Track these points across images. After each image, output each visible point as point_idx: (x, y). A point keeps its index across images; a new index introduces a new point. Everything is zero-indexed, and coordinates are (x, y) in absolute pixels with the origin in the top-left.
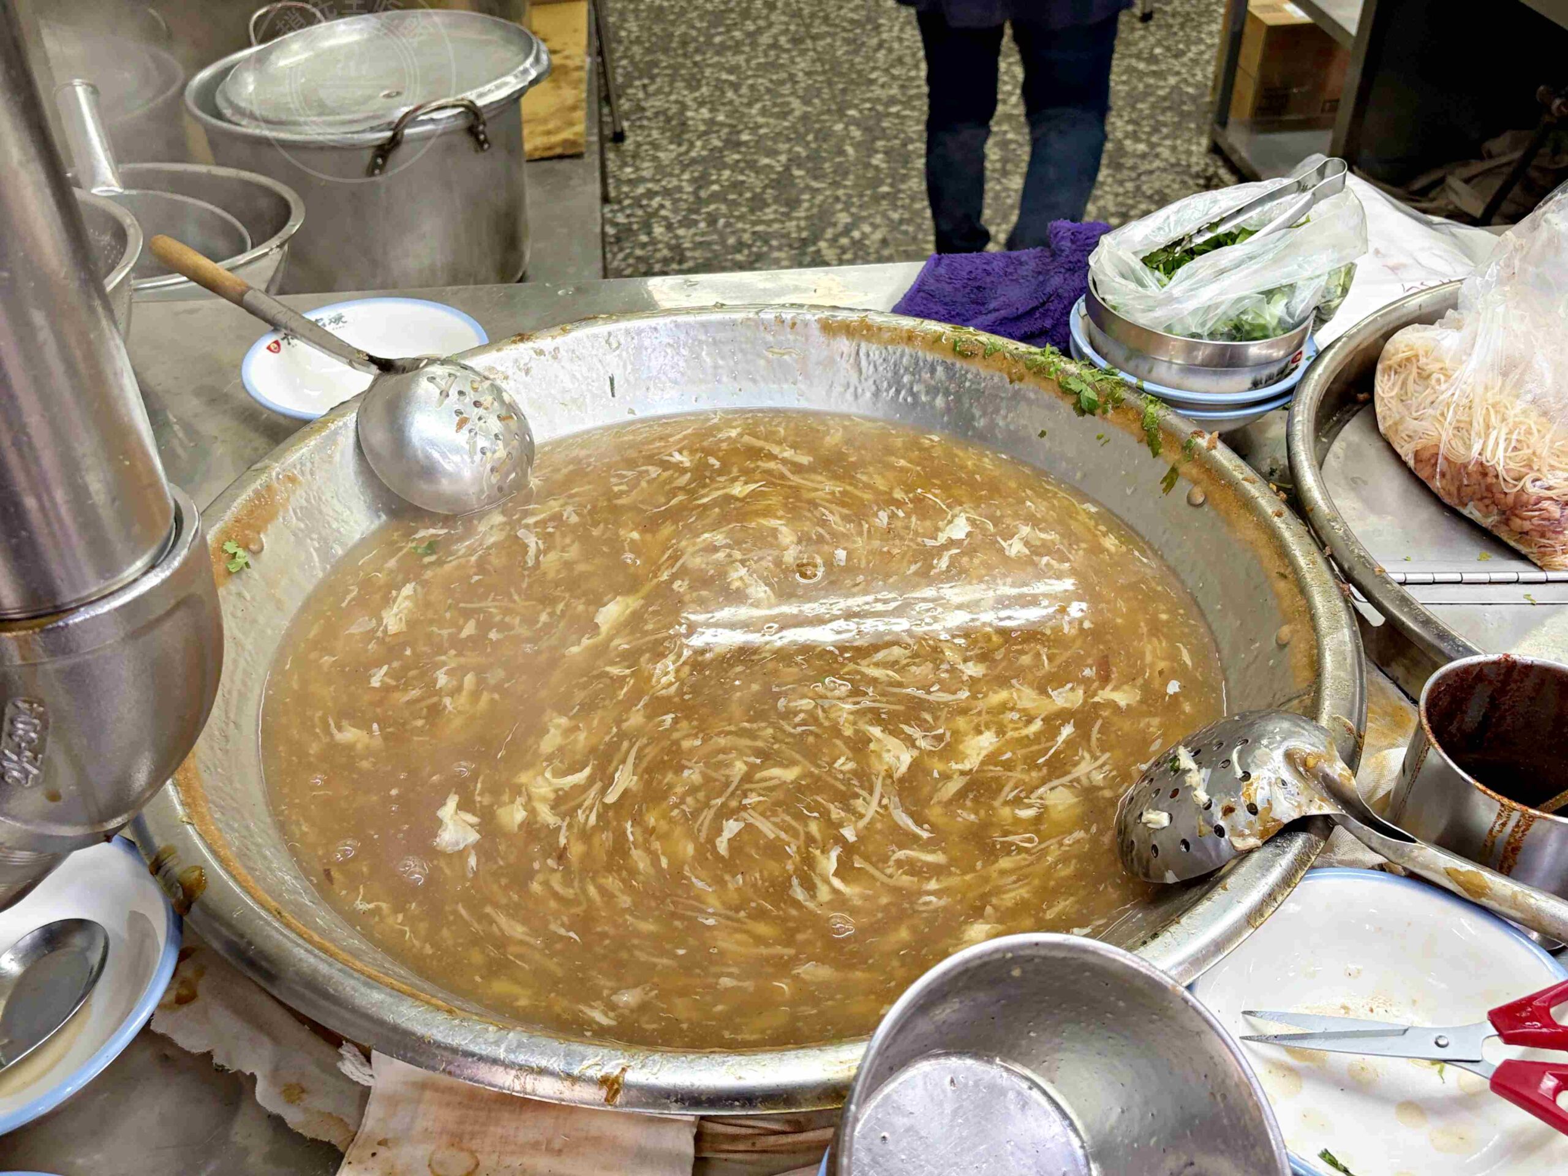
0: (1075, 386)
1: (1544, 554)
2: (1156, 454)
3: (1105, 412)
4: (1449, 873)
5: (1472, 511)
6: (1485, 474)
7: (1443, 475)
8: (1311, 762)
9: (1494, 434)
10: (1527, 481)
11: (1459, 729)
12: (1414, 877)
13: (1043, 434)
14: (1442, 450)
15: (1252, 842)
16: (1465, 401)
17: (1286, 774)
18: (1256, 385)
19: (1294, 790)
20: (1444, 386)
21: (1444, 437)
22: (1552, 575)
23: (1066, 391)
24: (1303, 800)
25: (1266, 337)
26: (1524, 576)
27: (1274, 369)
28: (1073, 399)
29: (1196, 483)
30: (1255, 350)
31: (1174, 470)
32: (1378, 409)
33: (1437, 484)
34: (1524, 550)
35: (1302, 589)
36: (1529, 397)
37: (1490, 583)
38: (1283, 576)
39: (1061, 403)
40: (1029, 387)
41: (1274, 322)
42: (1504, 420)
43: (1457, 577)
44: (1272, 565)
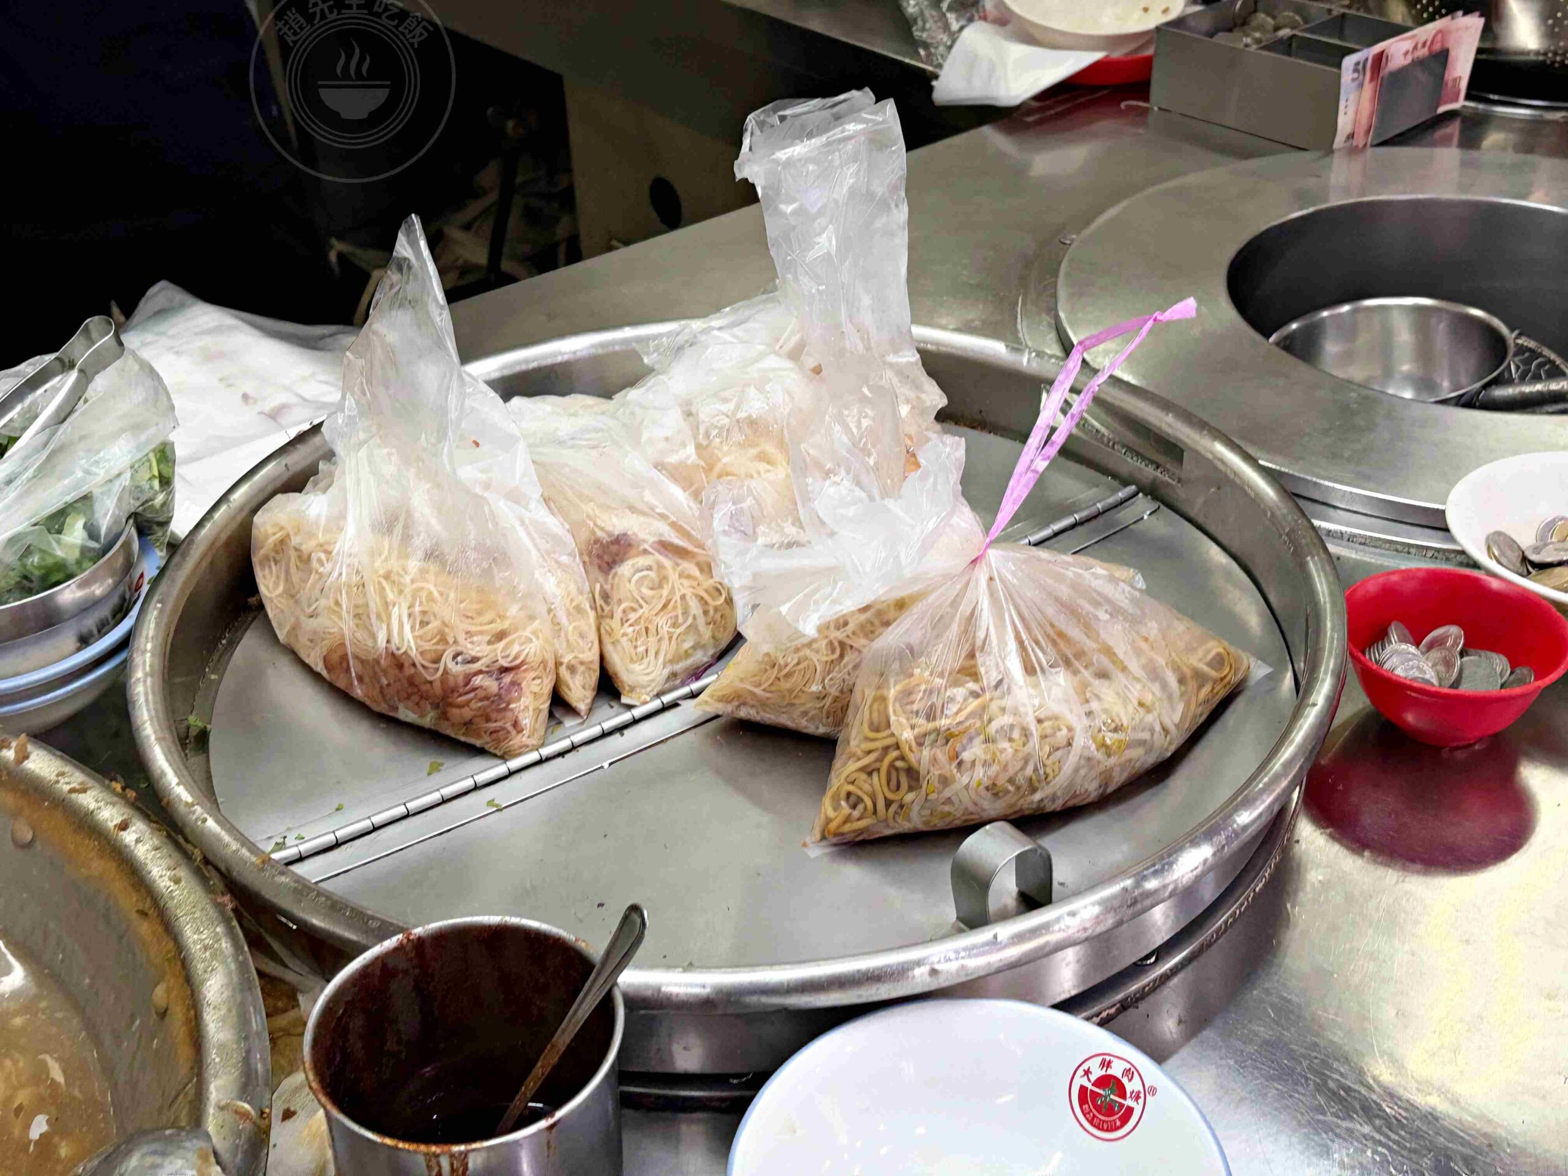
1: (498, 741)
5: (406, 714)
6: (401, 666)
7: (360, 679)
9: (395, 612)
10: (447, 658)
11: (399, 1042)
14: (349, 650)
16: (355, 579)
18: (85, 641)
20: (328, 566)
21: (346, 632)
22: (514, 764)
25: (70, 577)
26: (481, 778)
27: (105, 612)
29: (15, 814)
30: (68, 594)
32: (271, 615)
33: (358, 692)
34: (478, 743)
35: (168, 928)
36: (420, 554)
37: (444, 801)
38: (143, 914)
41: (76, 554)
42: (401, 592)
43: (401, 810)
44: (128, 901)
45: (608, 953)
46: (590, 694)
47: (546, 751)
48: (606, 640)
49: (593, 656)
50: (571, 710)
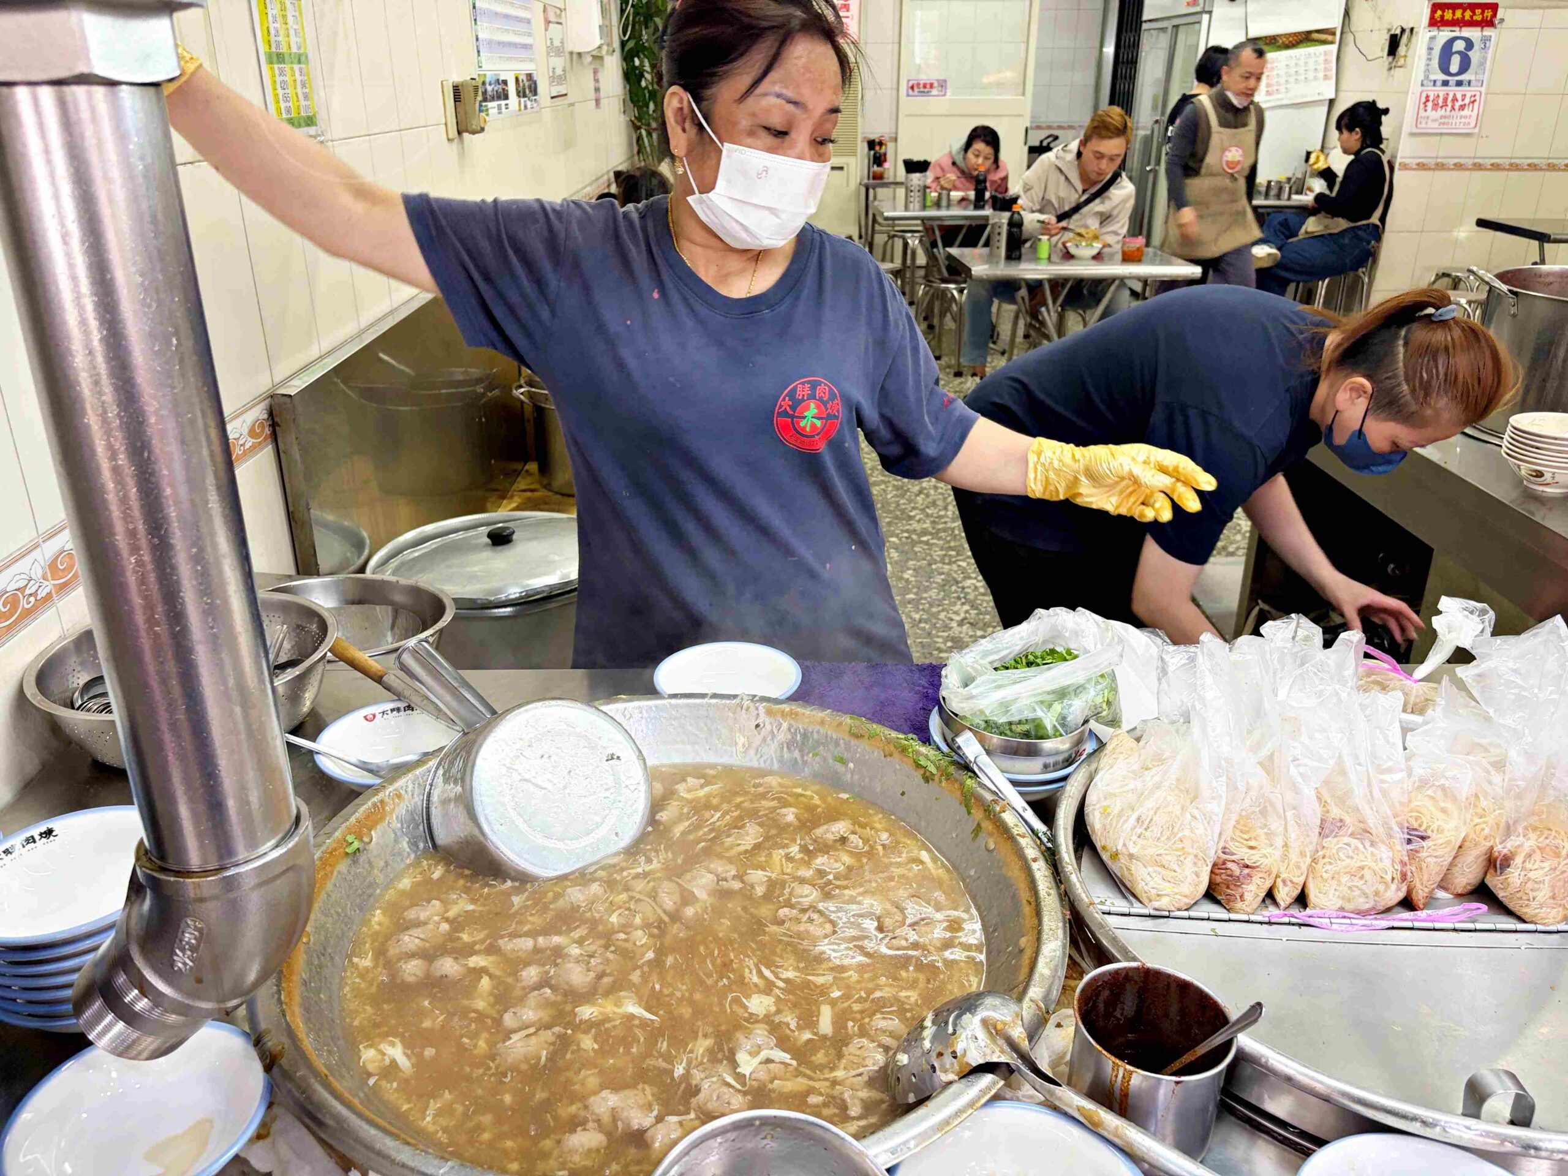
0: (923, 762)
1: (1229, 901)
2: (969, 813)
3: (940, 782)
4: (1079, 1109)
8: (999, 1026)
11: (1122, 1014)
12: (1056, 1109)
13: (903, 794)
15: (952, 1077)
17: (981, 1034)
18: (1046, 770)
19: (983, 1044)
22: (1233, 916)
23: (918, 766)
24: (988, 1051)
25: (1050, 737)
26: (1213, 916)
27: (1060, 758)
28: (922, 771)
29: (991, 835)
30: (1048, 745)
31: (979, 825)
35: (1038, 914)
37: (1189, 918)
38: (1029, 903)
39: (915, 774)
40: (896, 761)
44: (1025, 895)
45: (1238, 1021)
46: (1289, 900)
47: (1253, 918)
48: (1311, 875)
49: (1300, 881)
50: (1275, 903)
